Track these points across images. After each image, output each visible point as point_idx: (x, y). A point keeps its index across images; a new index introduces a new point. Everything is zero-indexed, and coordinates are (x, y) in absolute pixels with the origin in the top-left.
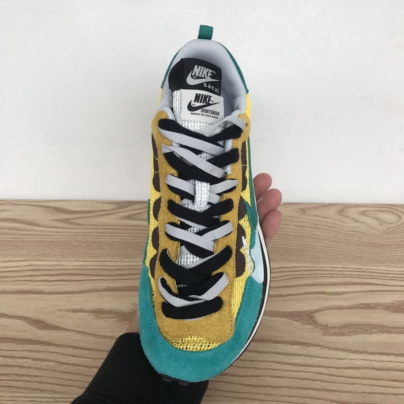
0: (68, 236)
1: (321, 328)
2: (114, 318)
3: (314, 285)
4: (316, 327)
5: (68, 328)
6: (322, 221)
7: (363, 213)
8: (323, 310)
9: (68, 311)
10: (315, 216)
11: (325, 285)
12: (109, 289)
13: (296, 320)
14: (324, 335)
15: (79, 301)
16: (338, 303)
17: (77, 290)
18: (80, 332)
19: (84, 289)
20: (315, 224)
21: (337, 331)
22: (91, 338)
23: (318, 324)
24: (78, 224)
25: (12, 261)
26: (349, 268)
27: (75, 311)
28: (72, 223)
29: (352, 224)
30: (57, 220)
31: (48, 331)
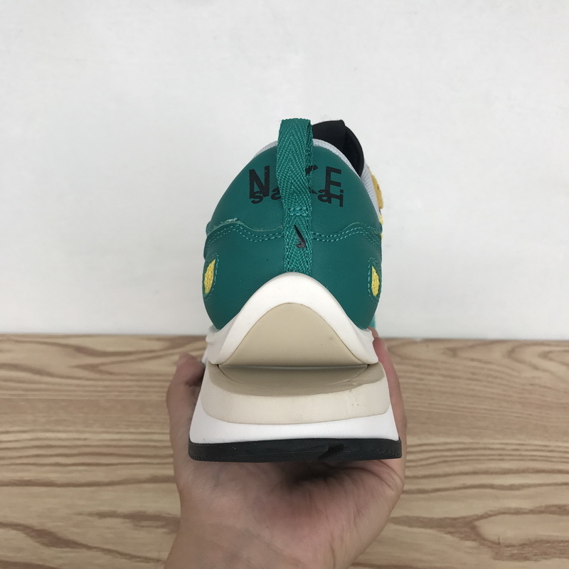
0: (95, 391)
1: (489, 547)
2: (163, 527)
3: (475, 473)
4: (482, 544)
5: (89, 545)
6: (483, 369)
7: (545, 356)
8: (490, 516)
9: (90, 514)
10: (472, 360)
11: (492, 473)
12: (154, 480)
13: (451, 533)
14: (495, 559)
15: (108, 499)
16: (514, 504)
17: (106, 480)
18: (109, 551)
19: (116, 479)
20: (473, 374)
21: (515, 552)
22: (127, 561)
23: (484, 539)
24: (111, 373)
25: (7, 432)
26: (528, 445)
27: (102, 515)
28: (101, 372)
29: (529, 374)
30: (79, 367)
31: (59, 549)
